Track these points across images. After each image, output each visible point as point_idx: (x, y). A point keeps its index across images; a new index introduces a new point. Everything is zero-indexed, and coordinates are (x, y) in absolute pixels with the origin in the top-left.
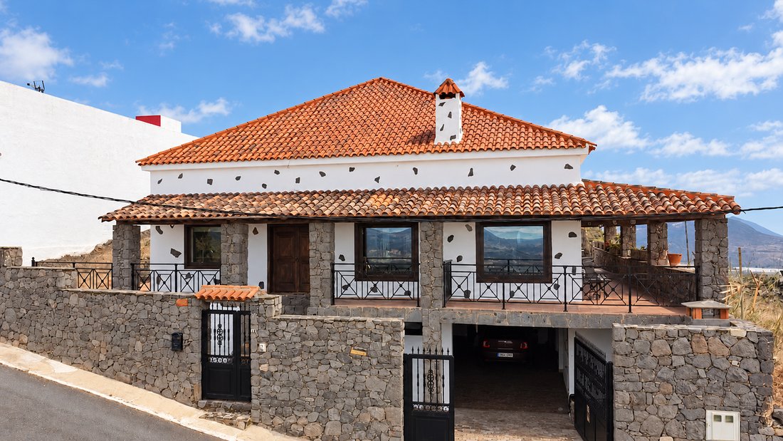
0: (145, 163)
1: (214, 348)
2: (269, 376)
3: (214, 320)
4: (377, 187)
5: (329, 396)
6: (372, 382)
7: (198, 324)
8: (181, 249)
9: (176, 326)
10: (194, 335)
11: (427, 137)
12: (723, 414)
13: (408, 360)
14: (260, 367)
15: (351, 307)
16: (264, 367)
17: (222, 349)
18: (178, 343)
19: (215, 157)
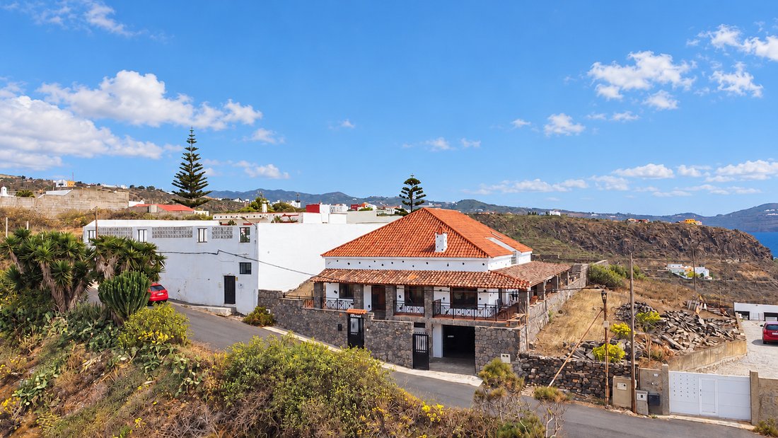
0: (322, 255)
1: (352, 330)
2: (370, 340)
3: (352, 320)
4: (412, 269)
5: (389, 347)
6: (403, 343)
7: (346, 321)
8: (338, 290)
9: (340, 322)
10: (345, 325)
11: (432, 248)
12: (505, 355)
13: (414, 336)
14: (367, 335)
15: (401, 316)
16: (368, 337)
17: (355, 330)
18: (340, 328)
19: (350, 254)
